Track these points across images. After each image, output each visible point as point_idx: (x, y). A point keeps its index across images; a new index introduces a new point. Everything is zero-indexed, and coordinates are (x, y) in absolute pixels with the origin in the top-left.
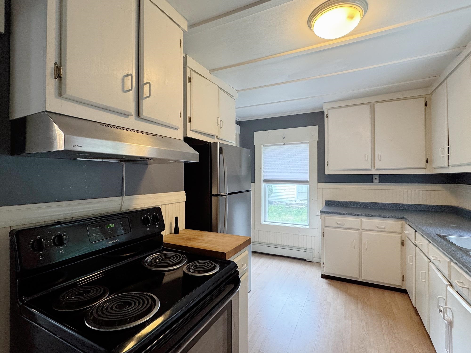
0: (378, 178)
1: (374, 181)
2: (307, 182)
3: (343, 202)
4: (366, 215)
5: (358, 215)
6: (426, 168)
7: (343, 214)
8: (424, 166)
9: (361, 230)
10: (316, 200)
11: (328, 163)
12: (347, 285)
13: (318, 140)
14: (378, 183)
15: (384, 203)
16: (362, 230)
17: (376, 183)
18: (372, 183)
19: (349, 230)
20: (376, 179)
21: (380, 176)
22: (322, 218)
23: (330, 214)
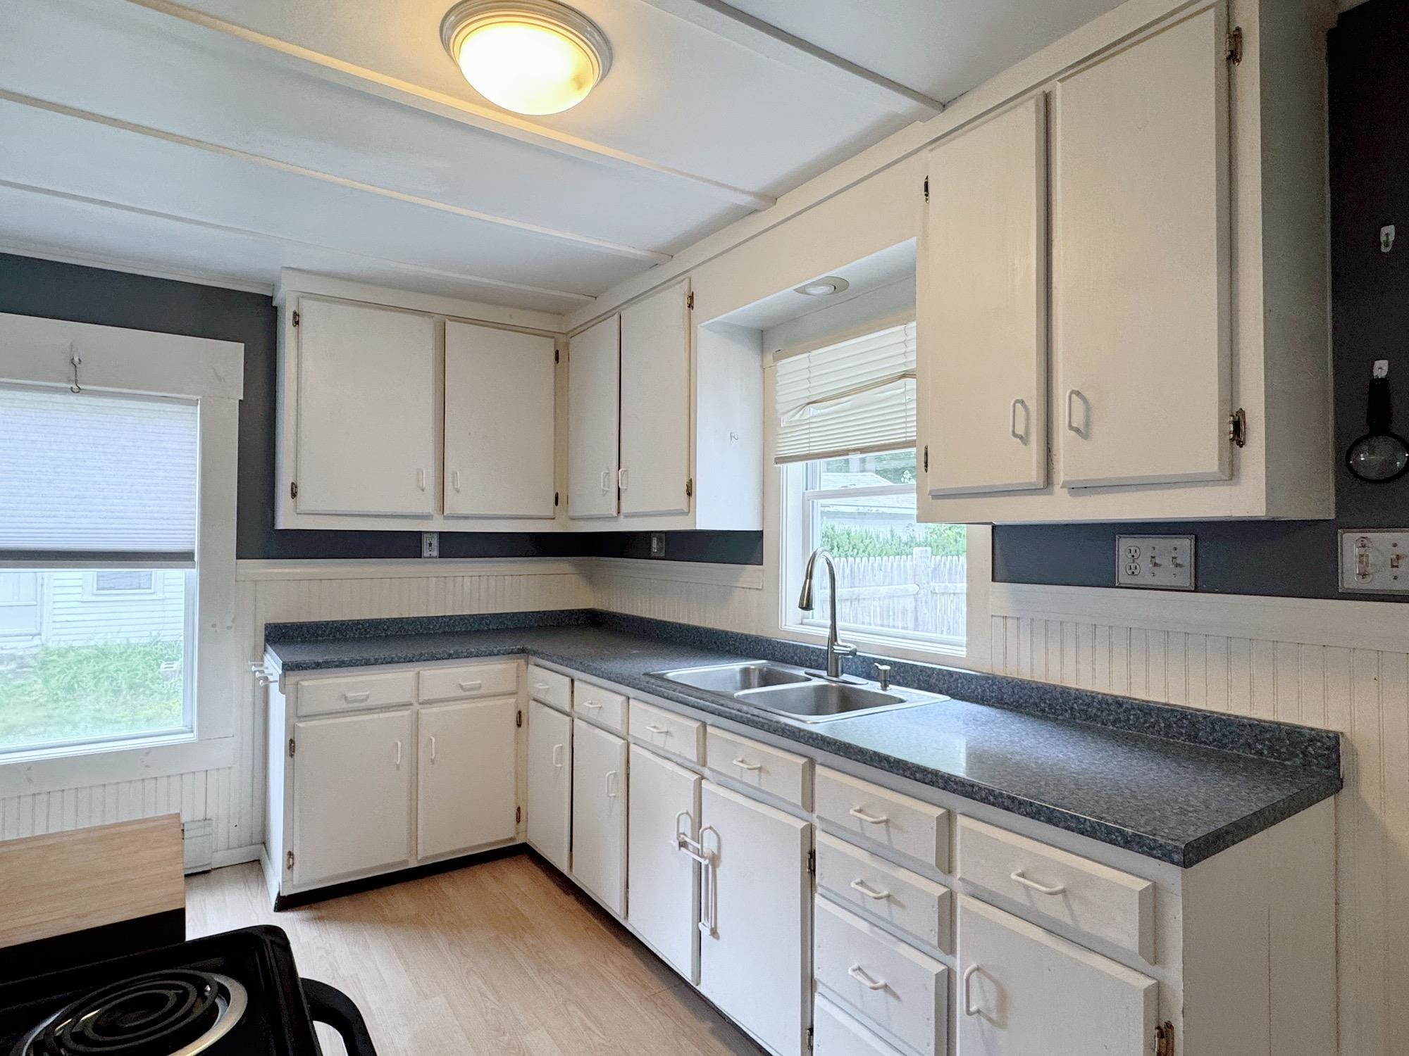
0: (435, 542)
1: (426, 553)
2: (183, 557)
3: (332, 624)
4: (433, 658)
5: (411, 661)
6: (554, 519)
7: (366, 664)
8: (550, 514)
9: (416, 706)
10: (229, 628)
11: (296, 487)
12: (373, 897)
13: (242, 398)
14: (436, 557)
15: (450, 617)
16: (420, 704)
17: (430, 557)
18: (421, 557)
19: (382, 712)
20: (430, 544)
21: (443, 536)
22: (290, 688)
23: (321, 668)
